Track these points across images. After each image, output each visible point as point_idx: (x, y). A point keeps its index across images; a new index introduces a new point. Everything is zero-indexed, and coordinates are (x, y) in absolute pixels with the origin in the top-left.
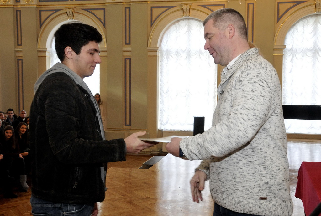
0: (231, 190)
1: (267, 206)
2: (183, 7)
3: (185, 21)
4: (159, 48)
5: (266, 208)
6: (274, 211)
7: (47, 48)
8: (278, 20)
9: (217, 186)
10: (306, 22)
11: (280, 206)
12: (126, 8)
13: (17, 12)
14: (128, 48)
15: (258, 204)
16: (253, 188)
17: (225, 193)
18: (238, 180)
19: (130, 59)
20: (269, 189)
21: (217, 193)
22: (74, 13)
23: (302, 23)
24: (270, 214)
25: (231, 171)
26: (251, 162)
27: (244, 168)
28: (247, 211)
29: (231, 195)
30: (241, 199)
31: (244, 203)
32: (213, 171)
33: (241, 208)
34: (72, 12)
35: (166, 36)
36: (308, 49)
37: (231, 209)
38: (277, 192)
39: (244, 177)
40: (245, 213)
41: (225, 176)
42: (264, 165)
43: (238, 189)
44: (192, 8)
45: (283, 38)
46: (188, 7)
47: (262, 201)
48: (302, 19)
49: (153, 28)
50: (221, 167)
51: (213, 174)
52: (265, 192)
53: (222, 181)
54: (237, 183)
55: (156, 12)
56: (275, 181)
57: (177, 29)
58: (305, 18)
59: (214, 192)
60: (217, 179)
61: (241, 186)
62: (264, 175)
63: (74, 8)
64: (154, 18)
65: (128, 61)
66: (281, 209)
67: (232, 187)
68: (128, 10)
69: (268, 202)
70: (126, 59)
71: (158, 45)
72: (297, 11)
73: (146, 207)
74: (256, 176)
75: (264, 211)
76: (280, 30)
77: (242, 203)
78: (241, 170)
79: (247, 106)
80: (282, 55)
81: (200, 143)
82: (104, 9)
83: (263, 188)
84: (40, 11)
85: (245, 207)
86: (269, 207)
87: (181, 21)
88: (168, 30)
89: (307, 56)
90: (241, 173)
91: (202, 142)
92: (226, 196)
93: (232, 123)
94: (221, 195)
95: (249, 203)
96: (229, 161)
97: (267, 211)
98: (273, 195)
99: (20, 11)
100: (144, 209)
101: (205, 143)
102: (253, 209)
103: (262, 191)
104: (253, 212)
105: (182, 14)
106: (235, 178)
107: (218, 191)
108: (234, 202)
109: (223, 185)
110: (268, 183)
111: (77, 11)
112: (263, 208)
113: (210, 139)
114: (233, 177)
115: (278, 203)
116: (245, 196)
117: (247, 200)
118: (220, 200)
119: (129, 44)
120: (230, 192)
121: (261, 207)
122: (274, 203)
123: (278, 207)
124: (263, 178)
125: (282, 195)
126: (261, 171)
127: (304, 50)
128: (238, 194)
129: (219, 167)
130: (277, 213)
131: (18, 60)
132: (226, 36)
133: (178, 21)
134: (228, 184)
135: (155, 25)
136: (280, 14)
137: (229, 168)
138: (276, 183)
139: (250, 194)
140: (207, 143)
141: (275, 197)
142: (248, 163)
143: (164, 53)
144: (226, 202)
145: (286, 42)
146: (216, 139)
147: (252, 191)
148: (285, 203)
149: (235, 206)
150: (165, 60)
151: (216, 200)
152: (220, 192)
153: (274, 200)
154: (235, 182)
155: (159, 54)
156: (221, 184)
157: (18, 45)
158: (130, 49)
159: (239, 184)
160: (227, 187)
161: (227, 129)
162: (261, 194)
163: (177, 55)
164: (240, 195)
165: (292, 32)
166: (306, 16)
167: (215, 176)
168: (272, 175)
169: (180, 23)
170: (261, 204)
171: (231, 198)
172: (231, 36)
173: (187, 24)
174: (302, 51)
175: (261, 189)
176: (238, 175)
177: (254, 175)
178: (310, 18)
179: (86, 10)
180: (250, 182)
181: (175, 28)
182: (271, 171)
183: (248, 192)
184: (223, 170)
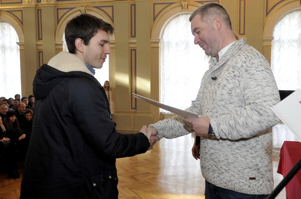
0: (223, 170)
1: (256, 185)
2: (182, 4)
3: (184, 15)
4: (161, 40)
5: (255, 187)
6: (261, 190)
7: (63, 42)
8: (267, 14)
9: (209, 166)
10: (292, 16)
11: (266, 185)
12: (131, 5)
13: (38, 11)
14: (133, 40)
15: (248, 183)
16: (244, 169)
17: (217, 172)
18: (230, 161)
19: (135, 50)
20: (257, 170)
21: (209, 171)
22: (86, 10)
23: (289, 16)
24: (258, 192)
25: (225, 153)
26: (244, 145)
27: (237, 151)
28: (238, 189)
29: (223, 174)
30: (233, 178)
31: (235, 182)
32: (206, 151)
33: (232, 186)
34: (85, 10)
35: (167, 29)
36: (294, 39)
37: (221, 187)
38: (264, 173)
39: (236, 158)
40: (236, 191)
41: (217, 157)
42: (255, 148)
43: (230, 169)
44: (190, 4)
45: (272, 30)
46: (186, 3)
47: (251, 181)
48: (288, 13)
49: (156, 22)
50: (214, 148)
51: (206, 154)
52: (254, 173)
53: (215, 160)
54: (229, 164)
55: (158, 8)
56: (263, 164)
57: (177, 23)
58: (291, 12)
59: (206, 170)
60: (209, 159)
61: (233, 167)
62: (254, 158)
63: (86, 6)
64: (156, 13)
65: (133, 52)
66: (266, 189)
67: (224, 167)
68: (133, 7)
69: (257, 182)
70: (132, 50)
71: (160, 38)
72: (284, 6)
73: (146, 181)
74: (248, 158)
75: (253, 190)
76: (269, 23)
77: (234, 182)
78: (234, 153)
79: (267, 93)
80: (271, 46)
81: (232, 125)
82: (112, 6)
83: (252, 169)
84: (58, 9)
85: (236, 186)
86: (257, 186)
87: (181, 16)
88: (169, 24)
89: (293, 46)
90: (234, 155)
91: (234, 125)
92: (217, 175)
93: (261, 110)
94: (212, 173)
95: (239, 182)
96: (223, 144)
97: (256, 190)
98: (261, 176)
99: (41, 10)
100: (144, 183)
101: (236, 126)
102: (243, 187)
103: (252, 172)
104: (243, 191)
105: (181, 10)
106: (227, 159)
107: (210, 170)
108: (225, 181)
109: (215, 164)
110: (257, 165)
111: (89, 9)
112: (252, 187)
113: (242, 123)
114: (226, 158)
115: (264, 183)
116: (237, 176)
117: (238, 179)
118: (211, 178)
119: (135, 36)
120: (221, 171)
121: (251, 186)
122: (261, 183)
123: (265, 186)
124: (254, 161)
125: (268, 176)
126: (252, 154)
127: (290, 41)
128: (230, 173)
129: (212, 148)
130: (263, 192)
131: (39, 52)
132: (214, 29)
133: (178, 16)
134: (220, 164)
135: (158, 19)
136: (269, 9)
137: (222, 150)
138: (264, 165)
139: (241, 174)
140: (238, 126)
141: (262, 178)
142: (240, 146)
143: (166, 45)
144: (217, 180)
145: (274, 34)
146: (248, 124)
147: (243, 172)
148: (269, 183)
149: (227, 184)
150: (166, 51)
151: (207, 177)
152: (211, 171)
153: (261, 180)
154: (227, 163)
155: (160, 45)
156: (214, 164)
157: (39, 39)
158: (135, 41)
159: (232, 165)
160: (219, 167)
161: (257, 115)
162: (250, 174)
163: (177, 46)
164: (232, 175)
165: (279, 25)
166: (292, 10)
167: (207, 156)
168: (261, 158)
169: (179, 17)
170: (251, 183)
171: (223, 177)
172: (219, 29)
173: (186, 19)
174: (288, 42)
175: (251, 170)
176: (231, 156)
177: (246, 157)
178: (295, 12)
179: (97, 7)
180: (241, 164)
181: (175, 22)
182: (261, 154)
183: (239, 173)
184: (216, 151)
